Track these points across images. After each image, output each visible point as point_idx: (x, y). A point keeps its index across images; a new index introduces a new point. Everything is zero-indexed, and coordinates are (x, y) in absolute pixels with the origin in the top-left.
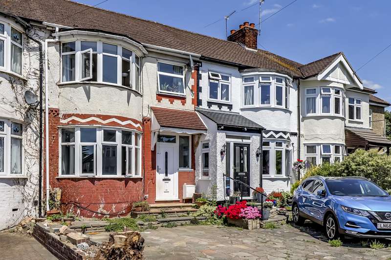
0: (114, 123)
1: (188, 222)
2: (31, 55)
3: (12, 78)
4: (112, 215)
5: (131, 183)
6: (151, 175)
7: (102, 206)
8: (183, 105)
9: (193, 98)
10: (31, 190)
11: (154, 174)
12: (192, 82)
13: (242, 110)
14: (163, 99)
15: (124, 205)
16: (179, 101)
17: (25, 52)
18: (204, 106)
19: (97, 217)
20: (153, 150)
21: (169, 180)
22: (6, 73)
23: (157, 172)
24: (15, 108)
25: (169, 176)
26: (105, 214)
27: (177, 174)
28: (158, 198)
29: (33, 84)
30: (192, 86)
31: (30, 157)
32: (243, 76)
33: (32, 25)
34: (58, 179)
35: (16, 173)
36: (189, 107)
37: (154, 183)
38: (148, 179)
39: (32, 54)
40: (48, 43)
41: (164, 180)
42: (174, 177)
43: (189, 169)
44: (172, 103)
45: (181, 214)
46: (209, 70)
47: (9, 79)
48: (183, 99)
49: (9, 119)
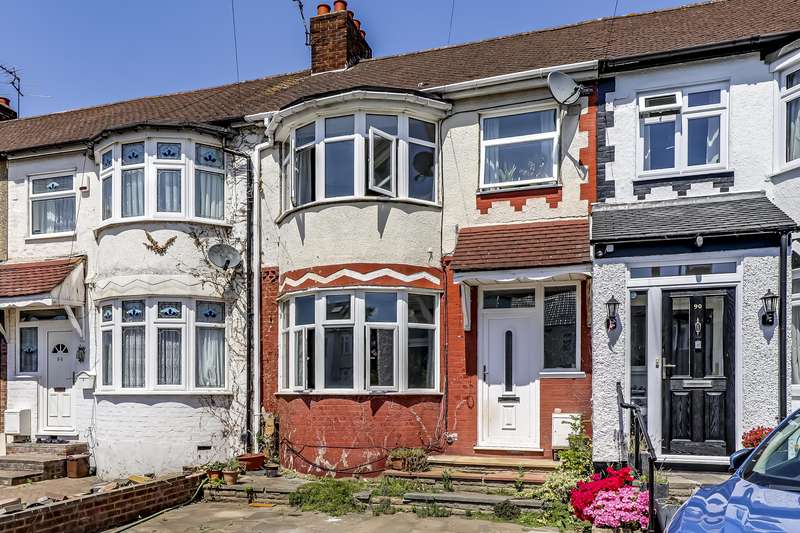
0: (345, 280)
1: (488, 510)
2: (238, 180)
3: (196, 227)
4: (340, 473)
5: (390, 407)
6: (465, 387)
7: (321, 452)
8: (554, 205)
9: (586, 181)
10: (237, 415)
11: (474, 387)
12: (581, 140)
13: (776, 179)
14: (495, 204)
15: (369, 454)
16: (542, 200)
17: (230, 178)
18: (624, 196)
19: (313, 472)
20: (469, 329)
21: (516, 400)
22: (184, 222)
23: (480, 382)
24: (202, 278)
25: (517, 391)
26: (328, 470)
27: (536, 386)
28: (482, 444)
29: (240, 231)
30: (583, 152)
31: (236, 358)
32: (780, 71)
33: (237, 129)
34: (278, 396)
35: (210, 386)
36: (573, 207)
37: (472, 407)
38: (458, 398)
39: (238, 178)
40: (262, 151)
41: (501, 400)
42: (530, 394)
43: (576, 372)
44: (518, 209)
45: (498, 487)
46: (639, 94)
47: (190, 231)
48: (553, 193)
49: (190, 297)
